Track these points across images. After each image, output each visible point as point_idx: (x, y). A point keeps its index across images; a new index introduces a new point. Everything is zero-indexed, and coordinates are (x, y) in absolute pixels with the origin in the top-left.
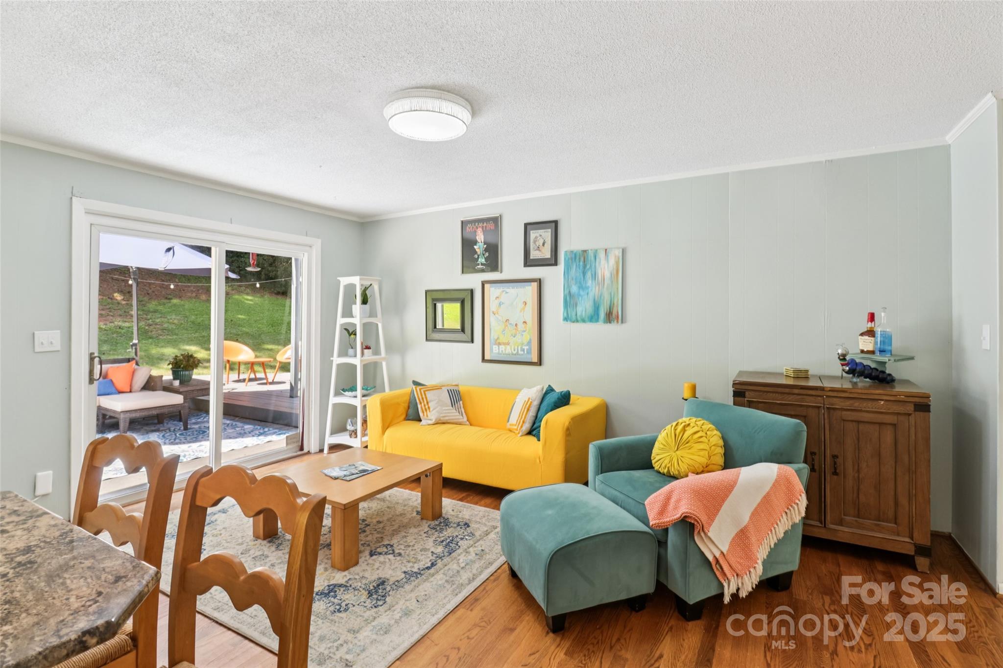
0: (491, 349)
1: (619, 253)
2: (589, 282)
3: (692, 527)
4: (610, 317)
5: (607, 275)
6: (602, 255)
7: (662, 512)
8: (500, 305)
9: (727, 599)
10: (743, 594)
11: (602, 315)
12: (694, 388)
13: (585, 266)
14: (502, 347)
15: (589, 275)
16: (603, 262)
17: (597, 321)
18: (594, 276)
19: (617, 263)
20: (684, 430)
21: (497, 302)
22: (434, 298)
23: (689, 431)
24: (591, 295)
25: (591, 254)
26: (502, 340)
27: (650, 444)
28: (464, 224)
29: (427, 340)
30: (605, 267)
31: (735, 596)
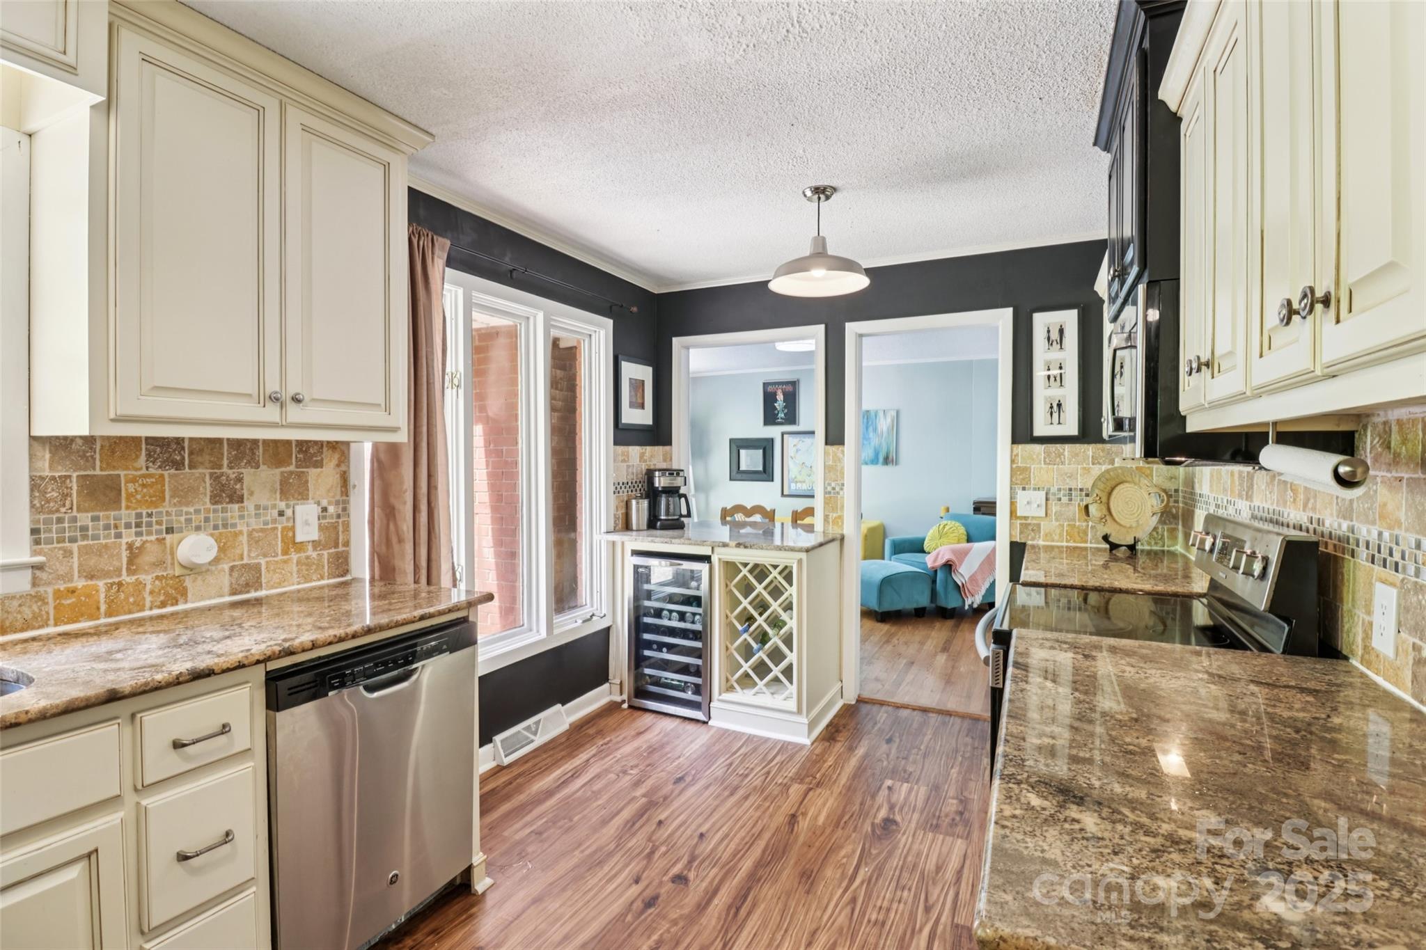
0: (790, 487)
1: (894, 414)
2: (871, 435)
3: (951, 566)
4: (887, 461)
5: (885, 429)
6: (881, 414)
7: (935, 561)
8: (797, 451)
9: (967, 607)
10: (975, 606)
11: (881, 459)
12: (948, 510)
13: (868, 422)
14: (799, 485)
15: (871, 429)
16: (882, 419)
17: (877, 463)
18: (875, 430)
19: (893, 421)
20: (944, 527)
21: (795, 449)
22: (738, 445)
23: (947, 528)
24: (872, 444)
25: (873, 414)
26: (799, 478)
27: (923, 540)
28: (766, 385)
29: (731, 479)
30: (884, 424)
31: (971, 606)
